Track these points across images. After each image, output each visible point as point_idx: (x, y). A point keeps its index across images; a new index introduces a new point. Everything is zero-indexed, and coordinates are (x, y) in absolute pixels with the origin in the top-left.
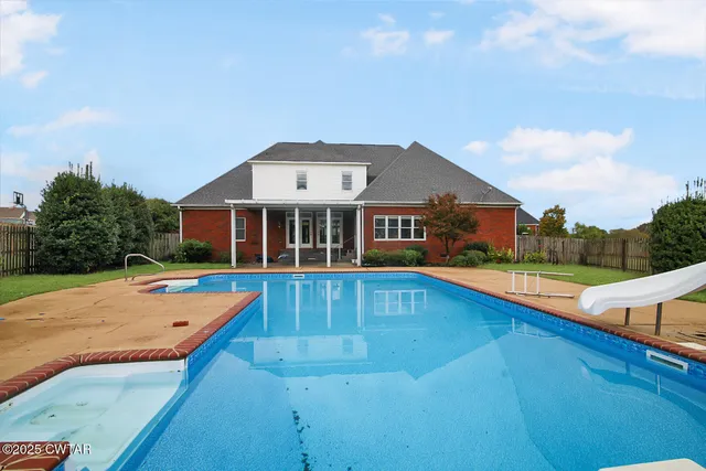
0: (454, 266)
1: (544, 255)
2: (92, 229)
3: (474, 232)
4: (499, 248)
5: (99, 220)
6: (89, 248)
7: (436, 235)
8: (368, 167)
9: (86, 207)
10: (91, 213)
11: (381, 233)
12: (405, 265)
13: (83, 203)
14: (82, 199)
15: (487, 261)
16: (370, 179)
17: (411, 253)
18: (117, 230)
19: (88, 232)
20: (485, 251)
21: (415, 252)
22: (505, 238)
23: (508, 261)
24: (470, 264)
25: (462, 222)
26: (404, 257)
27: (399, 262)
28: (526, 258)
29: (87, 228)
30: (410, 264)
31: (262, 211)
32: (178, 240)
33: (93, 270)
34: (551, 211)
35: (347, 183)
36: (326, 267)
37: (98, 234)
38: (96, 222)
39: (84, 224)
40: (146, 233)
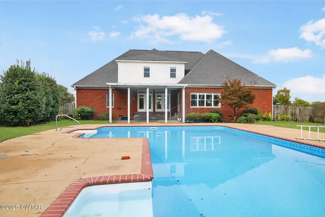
0: (240, 122)
1: (289, 116)
2: (32, 100)
3: (251, 103)
4: (264, 112)
5: (35, 94)
6: (30, 111)
7: (230, 105)
8: (185, 64)
9: (28, 86)
10: (31, 90)
11: (194, 103)
12: (212, 122)
13: (26, 84)
14: (25, 81)
15: (258, 119)
16: (186, 72)
17: (215, 115)
18: (44, 100)
19: (29, 101)
20: (256, 114)
21: (217, 115)
22: (266, 106)
23: (269, 120)
24: (249, 121)
25: (245, 97)
26: (210, 117)
27: (207, 120)
28: (279, 118)
29: (28, 99)
30: (214, 121)
31: (127, 90)
32: (74, 106)
33: (31, 124)
34: (282, 91)
35: (173, 74)
36: (164, 123)
37: (35, 103)
38: (33, 95)
39: (27, 97)
40: (57, 102)
